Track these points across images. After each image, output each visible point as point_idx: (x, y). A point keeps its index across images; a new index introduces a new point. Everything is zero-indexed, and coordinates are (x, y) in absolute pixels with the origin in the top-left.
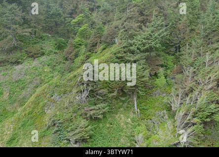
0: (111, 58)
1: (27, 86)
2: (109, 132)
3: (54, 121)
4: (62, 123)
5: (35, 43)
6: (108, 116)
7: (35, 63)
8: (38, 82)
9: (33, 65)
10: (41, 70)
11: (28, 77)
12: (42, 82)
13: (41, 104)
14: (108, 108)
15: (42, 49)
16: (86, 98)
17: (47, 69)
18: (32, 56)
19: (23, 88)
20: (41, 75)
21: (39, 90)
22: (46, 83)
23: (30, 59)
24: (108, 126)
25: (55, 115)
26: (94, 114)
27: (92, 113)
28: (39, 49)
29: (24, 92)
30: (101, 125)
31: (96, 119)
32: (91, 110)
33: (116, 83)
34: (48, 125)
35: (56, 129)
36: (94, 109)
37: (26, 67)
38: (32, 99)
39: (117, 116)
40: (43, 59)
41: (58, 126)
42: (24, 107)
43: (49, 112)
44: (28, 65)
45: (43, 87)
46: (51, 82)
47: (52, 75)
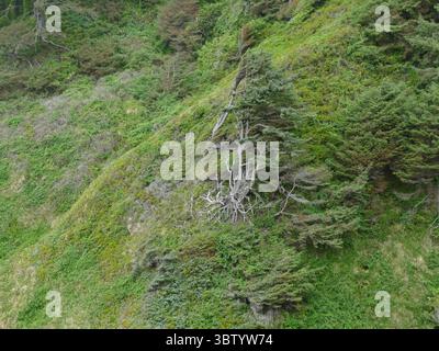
0: (346, 40)
1: (76, 156)
3: (151, 255)
4: (174, 261)
5: (100, 34)
6: (356, 243)
7: (100, 90)
8: (107, 143)
9: (94, 98)
10: (115, 111)
11: (78, 131)
12: (118, 144)
13: (117, 207)
14: (358, 219)
15: (118, 50)
16: (245, 201)
17: (133, 108)
18: (91, 72)
19: (66, 162)
20: (116, 124)
21: (109, 168)
22: (132, 146)
23: (85, 78)
24: (356, 271)
25: (156, 239)
26: (317, 236)
27: (312, 230)
28: (112, 50)
29: (67, 174)
30: (336, 268)
33: (363, 143)
34: (134, 267)
35: (158, 277)
37: (74, 103)
38: (91, 192)
39: (383, 247)
40: (120, 78)
41: (163, 270)
42: (67, 215)
43: (139, 230)
44: (82, 96)
45: (122, 159)
46: (143, 145)
47: (146, 124)
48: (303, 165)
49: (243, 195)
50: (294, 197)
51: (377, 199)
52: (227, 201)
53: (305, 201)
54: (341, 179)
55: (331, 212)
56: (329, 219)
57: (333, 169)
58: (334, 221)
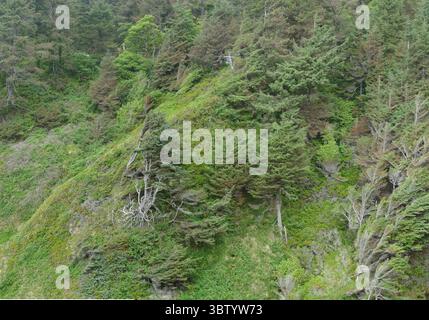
0: (214, 105)
1: (34, 182)
2: (229, 271)
3: (85, 250)
4: (101, 254)
5: (51, 100)
6: (226, 240)
7: (51, 138)
8: (56, 173)
9: (46, 143)
10: (61, 151)
11: (36, 165)
12: (63, 174)
13: (62, 217)
14: (226, 224)
15: (63, 111)
17: (73, 150)
18: (44, 125)
19: (28, 186)
20: (61, 161)
21: (57, 190)
22: (72, 176)
23: (41, 130)
24: (227, 258)
25: (89, 239)
26: (198, 236)
27: (194, 232)
28: (58, 111)
29: (29, 194)
30: (210, 258)
31: (202, 246)
32: (192, 228)
33: (227, 173)
34: (74, 258)
35: (90, 264)
36: (199, 227)
37: (33, 146)
38: (44, 206)
39: (244, 241)
40: (65, 130)
41: (93, 260)
42: (28, 222)
43: (76, 232)
44: (39, 142)
45: (66, 184)
46: (80, 174)
47: (82, 160)
48: (188, 188)
49: (147, 209)
50: (182, 210)
51: (238, 209)
52: (136, 213)
53: (189, 213)
54: (214, 197)
55: (206, 220)
56: (206, 225)
57: (208, 191)
58: (209, 226)
